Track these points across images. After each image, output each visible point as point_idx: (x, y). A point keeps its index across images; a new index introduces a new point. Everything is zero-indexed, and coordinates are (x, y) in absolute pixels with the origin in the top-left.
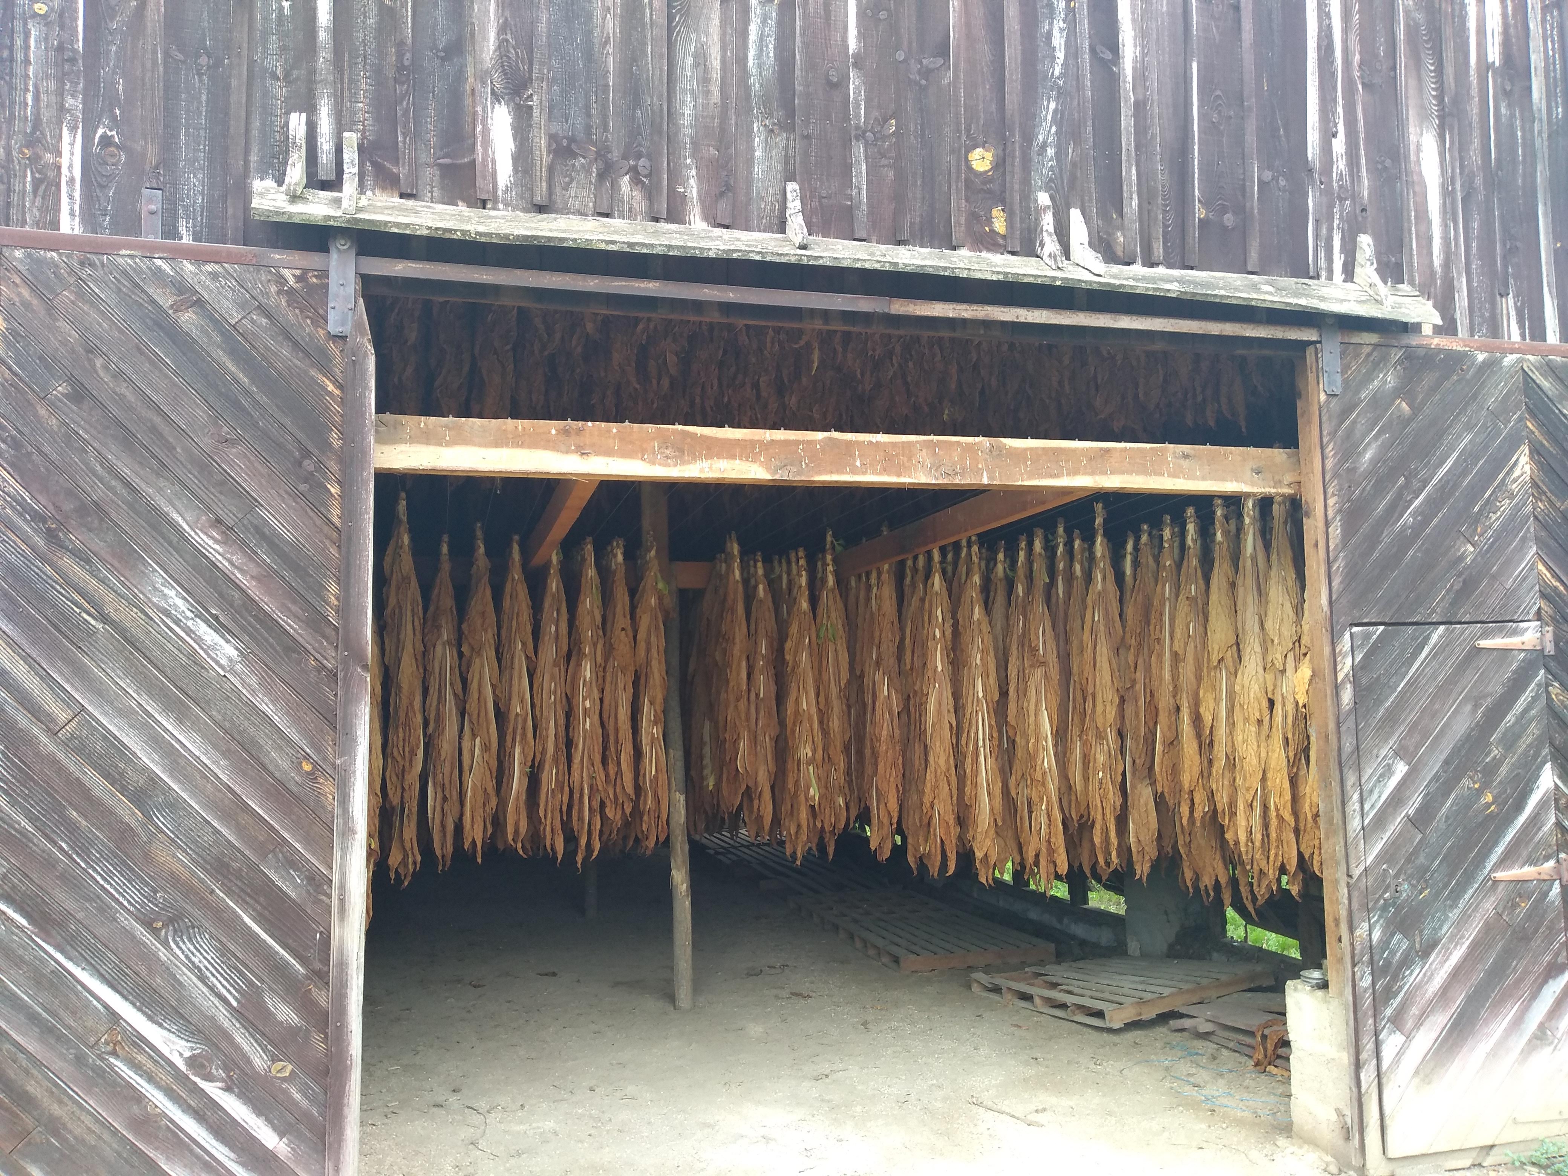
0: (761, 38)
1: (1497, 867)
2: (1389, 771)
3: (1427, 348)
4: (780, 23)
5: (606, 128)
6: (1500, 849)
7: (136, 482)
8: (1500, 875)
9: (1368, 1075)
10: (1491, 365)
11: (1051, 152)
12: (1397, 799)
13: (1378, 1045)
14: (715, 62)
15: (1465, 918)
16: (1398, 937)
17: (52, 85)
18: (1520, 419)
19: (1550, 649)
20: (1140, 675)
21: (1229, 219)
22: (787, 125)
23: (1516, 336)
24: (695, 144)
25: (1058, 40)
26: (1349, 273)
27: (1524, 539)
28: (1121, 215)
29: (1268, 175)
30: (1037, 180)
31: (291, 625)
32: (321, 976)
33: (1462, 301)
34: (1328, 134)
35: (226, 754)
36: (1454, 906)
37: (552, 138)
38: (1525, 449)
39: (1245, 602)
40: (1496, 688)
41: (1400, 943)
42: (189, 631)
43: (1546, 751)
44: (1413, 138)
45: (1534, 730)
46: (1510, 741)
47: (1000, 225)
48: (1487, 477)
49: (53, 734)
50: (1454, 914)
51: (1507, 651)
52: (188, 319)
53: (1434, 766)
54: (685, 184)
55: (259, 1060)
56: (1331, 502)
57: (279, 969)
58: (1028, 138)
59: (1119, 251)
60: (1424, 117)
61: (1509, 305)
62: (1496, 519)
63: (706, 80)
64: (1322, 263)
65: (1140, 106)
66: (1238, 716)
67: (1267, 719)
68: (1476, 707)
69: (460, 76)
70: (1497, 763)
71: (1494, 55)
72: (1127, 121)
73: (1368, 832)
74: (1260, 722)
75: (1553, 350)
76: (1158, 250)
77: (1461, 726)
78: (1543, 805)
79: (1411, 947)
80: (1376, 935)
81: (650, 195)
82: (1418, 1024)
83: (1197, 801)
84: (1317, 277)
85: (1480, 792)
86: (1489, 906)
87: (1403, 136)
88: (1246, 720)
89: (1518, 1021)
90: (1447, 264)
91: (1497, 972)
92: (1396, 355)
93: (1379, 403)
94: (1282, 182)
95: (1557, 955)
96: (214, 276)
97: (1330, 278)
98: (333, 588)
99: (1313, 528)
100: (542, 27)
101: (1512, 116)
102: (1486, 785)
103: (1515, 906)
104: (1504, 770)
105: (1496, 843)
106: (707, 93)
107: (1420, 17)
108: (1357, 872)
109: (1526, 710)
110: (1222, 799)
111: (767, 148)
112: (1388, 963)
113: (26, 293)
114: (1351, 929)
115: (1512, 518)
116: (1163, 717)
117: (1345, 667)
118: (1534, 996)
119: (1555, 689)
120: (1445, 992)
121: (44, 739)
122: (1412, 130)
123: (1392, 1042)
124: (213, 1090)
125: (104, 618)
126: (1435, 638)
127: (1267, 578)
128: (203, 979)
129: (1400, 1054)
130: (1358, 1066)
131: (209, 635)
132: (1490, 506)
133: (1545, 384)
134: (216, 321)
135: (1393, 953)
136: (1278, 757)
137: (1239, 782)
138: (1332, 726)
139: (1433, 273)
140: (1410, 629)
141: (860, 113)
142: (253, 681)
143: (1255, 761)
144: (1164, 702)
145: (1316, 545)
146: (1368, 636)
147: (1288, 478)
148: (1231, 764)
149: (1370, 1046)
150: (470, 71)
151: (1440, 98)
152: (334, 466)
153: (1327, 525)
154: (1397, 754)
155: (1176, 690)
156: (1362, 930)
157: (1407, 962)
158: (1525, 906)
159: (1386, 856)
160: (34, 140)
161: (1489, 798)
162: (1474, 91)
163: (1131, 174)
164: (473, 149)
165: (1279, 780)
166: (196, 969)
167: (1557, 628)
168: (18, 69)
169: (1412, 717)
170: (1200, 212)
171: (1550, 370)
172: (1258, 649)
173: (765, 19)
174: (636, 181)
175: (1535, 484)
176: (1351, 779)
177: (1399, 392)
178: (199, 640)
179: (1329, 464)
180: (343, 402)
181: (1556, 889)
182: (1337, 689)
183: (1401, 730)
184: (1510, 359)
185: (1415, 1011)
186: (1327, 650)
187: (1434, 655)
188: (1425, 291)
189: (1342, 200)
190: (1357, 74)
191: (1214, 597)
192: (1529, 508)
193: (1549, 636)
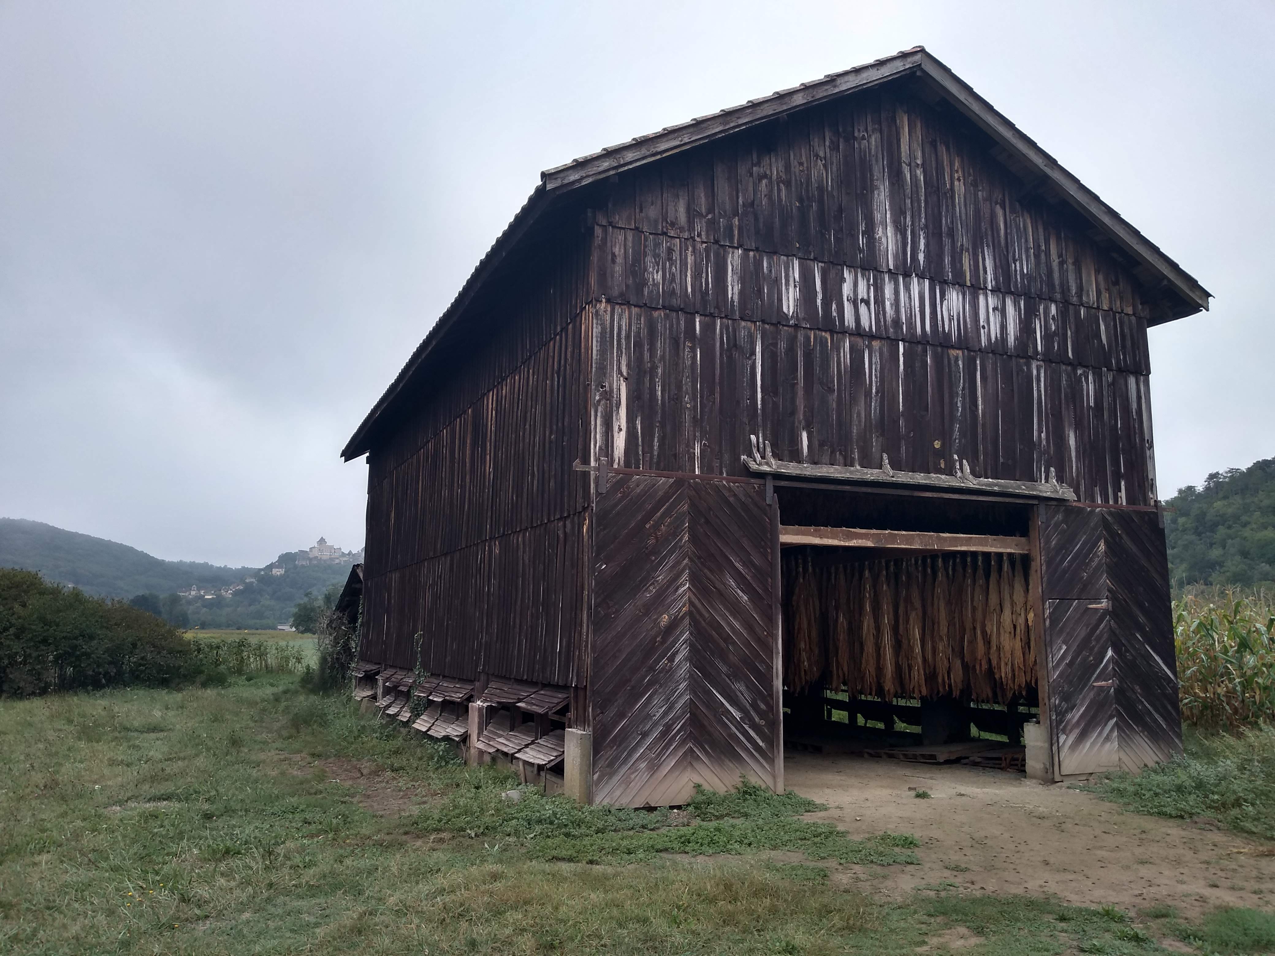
0: (875, 407)
1: (1094, 682)
2: (1061, 648)
3: (1071, 506)
4: (880, 402)
5: (833, 437)
6: (1095, 676)
7: (722, 548)
8: (1095, 684)
9: (1055, 748)
10: (1092, 512)
11: (957, 441)
12: (1063, 657)
13: (1058, 738)
14: (863, 415)
15: (1084, 698)
16: (1064, 703)
17: (692, 429)
18: (1101, 530)
19: (1110, 609)
20: (956, 615)
21: (1010, 462)
22: (882, 434)
23: (1099, 502)
24: (857, 441)
25: (959, 404)
26: (1047, 481)
27: (1102, 571)
28: (978, 460)
29: (1022, 447)
30: (953, 451)
31: (760, 591)
32: (771, 695)
33: (1082, 488)
34: (1040, 432)
35: (745, 629)
36: (1081, 694)
37: (819, 440)
38: (1103, 541)
39: (1004, 589)
40: (1094, 621)
41: (1064, 705)
42: (736, 592)
43: (1109, 643)
44: (1067, 432)
45: (1106, 636)
46: (1098, 639)
47: (943, 466)
48: (1090, 551)
49: (705, 621)
50: (1081, 697)
51: (1096, 609)
52: (732, 499)
53: (1074, 647)
54: (854, 454)
55: (757, 719)
56: (1042, 558)
57: (760, 692)
58: (951, 437)
59: (977, 473)
60: (1070, 425)
61: (1097, 489)
62: (1094, 564)
63: (860, 421)
64: (1038, 476)
65: (984, 425)
66: (1002, 631)
67: (1013, 632)
68: (1087, 628)
69: (794, 423)
70: (1094, 647)
71: (1092, 404)
72: (980, 430)
73: (1055, 668)
74: (1010, 633)
75: (1111, 506)
76: (989, 473)
77: (1083, 634)
78: (1108, 661)
79: (1068, 706)
80: (1057, 702)
81: (845, 458)
82: (1070, 732)
83: (983, 663)
84: (1037, 481)
85: (1089, 656)
86: (1092, 695)
87: (1064, 432)
88: (1005, 632)
89: (1100, 733)
90: (1077, 476)
91: (1094, 717)
92: (1063, 508)
93: (1057, 525)
94: (1026, 449)
95: (1112, 712)
96: (738, 487)
97: (1041, 481)
98: (770, 580)
99: (1035, 565)
100: (816, 406)
101: (1098, 424)
102: (1090, 654)
103: (1100, 695)
104: (1096, 649)
105: (1094, 674)
106: (860, 425)
107: (1069, 390)
108: (1051, 681)
109: (1103, 629)
110: (994, 662)
111: (876, 440)
112: (1061, 711)
113: (694, 492)
114: (1049, 700)
115: (1098, 564)
116: (968, 631)
117: (1047, 612)
118: (1105, 725)
119: (1112, 622)
120: (1078, 722)
121: (703, 622)
122: (1066, 429)
123: (1062, 738)
124: (746, 727)
125: (715, 587)
126: (1074, 604)
127: (1013, 580)
128: (743, 695)
129: (1065, 742)
130: (1052, 745)
131: (741, 594)
132: (1092, 560)
133: (1109, 518)
134: (739, 500)
135: (1062, 708)
136: (1018, 645)
137: (1002, 655)
138: (1043, 632)
139: (1073, 479)
140: (1067, 601)
141: (903, 430)
142: (752, 607)
143: (1008, 647)
144: (968, 625)
145: (1036, 571)
146: (1054, 603)
147: (1027, 548)
148: (999, 649)
149: (1055, 738)
150: (796, 420)
151: (1075, 418)
152: (769, 544)
153: (1041, 565)
154: (1063, 642)
155: (974, 621)
156: (1053, 700)
157: (1066, 711)
158: (1103, 695)
159: (1060, 676)
160: (688, 445)
161: (1092, 658)
162: (1086, 416)
163: (981, 448)
164: (798, 445)
165: (1019, 653)
166: (740, 691)
167: (1113, 602)
168: (684, 424)
169: (1068, 630)
170: (1001, 460)
171: (1110, 513)
172: (1009, 606)
173: (876, 401)
174: (841, 454)
175: (1106, 553)
176: (1049, 650)
177: (1062, 522)
178: (738, 595)
179: (1042, 545)
180: (771, 525)
181: (1112, 690)
182: (1044, 620)
183: (1064, 635)
184: (1098, 509)
185: (1069, 727)
186: (1041, 607)
187: (1075, 610)
188: (1070, 486)
189: (1044, 454)
190: (1049, 411)
191: (991, 586)
192: (1104, 561)
193: (1110, 605)
